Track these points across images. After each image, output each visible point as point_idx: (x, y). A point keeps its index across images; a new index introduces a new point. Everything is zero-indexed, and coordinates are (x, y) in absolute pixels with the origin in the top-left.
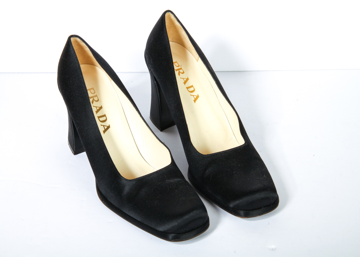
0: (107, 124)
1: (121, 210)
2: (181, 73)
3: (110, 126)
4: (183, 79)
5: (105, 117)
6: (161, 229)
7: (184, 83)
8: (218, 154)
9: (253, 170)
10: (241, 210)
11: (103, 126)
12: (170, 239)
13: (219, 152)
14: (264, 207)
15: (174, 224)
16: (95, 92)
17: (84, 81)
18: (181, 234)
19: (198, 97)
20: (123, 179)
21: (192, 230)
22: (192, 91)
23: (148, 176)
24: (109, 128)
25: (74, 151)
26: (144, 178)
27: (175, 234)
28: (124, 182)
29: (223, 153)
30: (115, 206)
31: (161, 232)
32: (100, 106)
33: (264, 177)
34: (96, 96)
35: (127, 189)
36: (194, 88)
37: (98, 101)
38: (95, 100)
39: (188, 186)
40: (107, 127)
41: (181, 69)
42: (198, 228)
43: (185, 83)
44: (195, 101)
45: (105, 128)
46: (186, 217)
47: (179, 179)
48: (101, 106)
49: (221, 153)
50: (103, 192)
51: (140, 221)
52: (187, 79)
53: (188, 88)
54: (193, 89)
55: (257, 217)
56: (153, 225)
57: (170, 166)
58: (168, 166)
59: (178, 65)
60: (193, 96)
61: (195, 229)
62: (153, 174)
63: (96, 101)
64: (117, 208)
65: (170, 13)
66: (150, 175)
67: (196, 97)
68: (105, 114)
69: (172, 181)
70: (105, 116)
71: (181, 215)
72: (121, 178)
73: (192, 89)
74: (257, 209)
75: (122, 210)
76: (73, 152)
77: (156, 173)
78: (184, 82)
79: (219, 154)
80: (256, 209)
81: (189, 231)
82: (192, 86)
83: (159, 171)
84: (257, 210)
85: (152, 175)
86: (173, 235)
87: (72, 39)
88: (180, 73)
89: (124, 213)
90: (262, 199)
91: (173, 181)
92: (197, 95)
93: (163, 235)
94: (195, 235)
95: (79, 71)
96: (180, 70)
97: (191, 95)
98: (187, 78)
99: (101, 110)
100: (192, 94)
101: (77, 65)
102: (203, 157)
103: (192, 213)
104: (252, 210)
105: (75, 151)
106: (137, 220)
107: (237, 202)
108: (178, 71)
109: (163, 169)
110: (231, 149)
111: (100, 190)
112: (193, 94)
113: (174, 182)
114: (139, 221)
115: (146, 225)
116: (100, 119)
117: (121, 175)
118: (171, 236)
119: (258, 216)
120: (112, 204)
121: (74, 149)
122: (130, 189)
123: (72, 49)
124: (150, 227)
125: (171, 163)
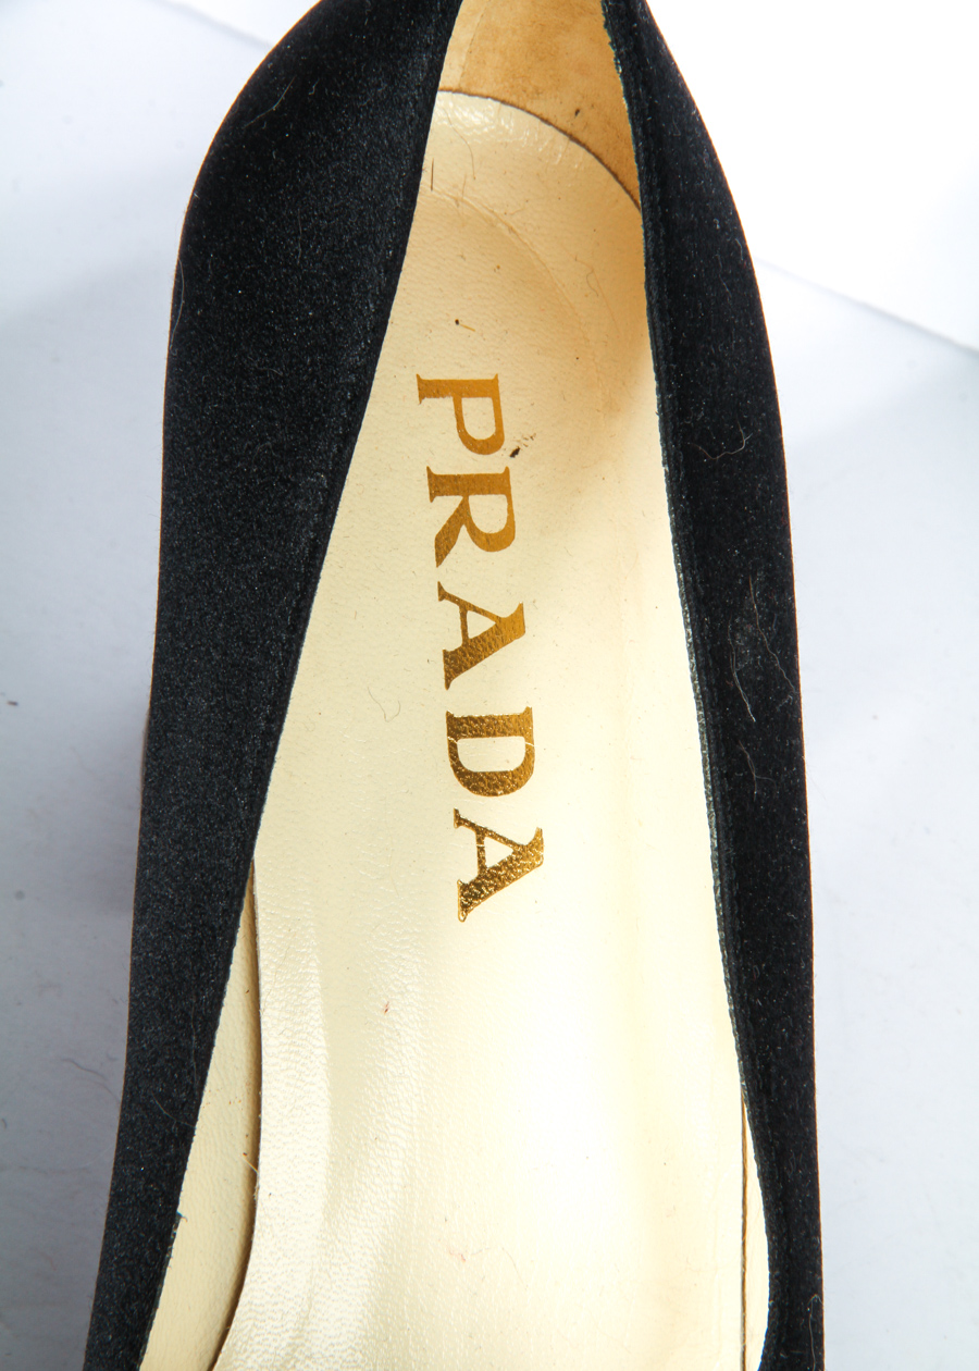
2: (475, 533)
4: (464, 606)
7: (450, 655)
19: (525, 856)
22: (489, 776)
36: (530, 755)
41: (497, 484)
43: (457, 663)
44: (472, 894)
52: (508, 629)
53: (458, 727)
54: (515, 763)
59: (481, 429)
60: (481, 833)
67: (505, 853)
78: (455, 643)
82: (518, 725)
88: (464, 531)
92: (524, 839)
96: (474, 500)
97: (460, 821)
98: (507, 612)
100: (481, 808)
108: (459, 499)
112: (485, 809)
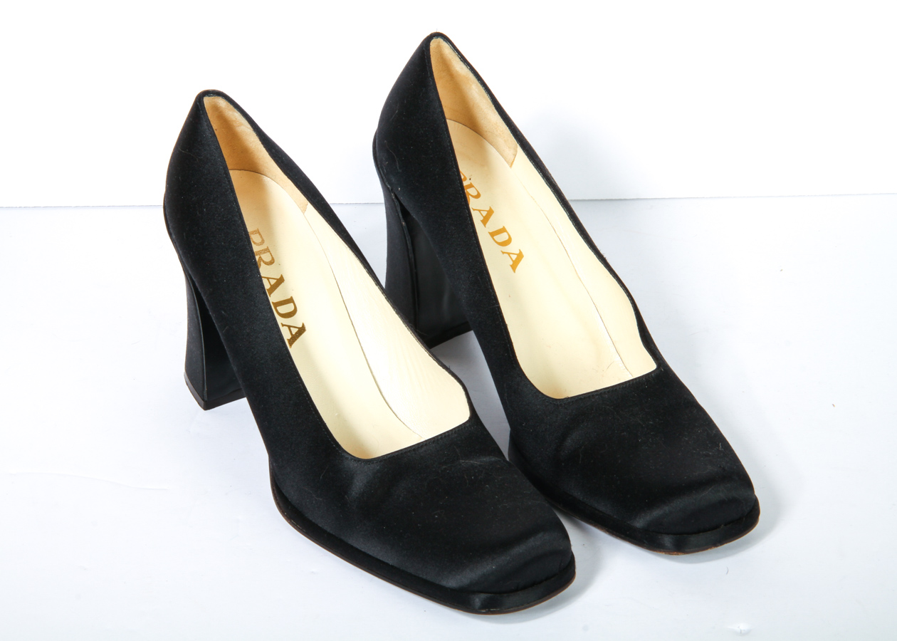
0: (297, 321)
1: (341, 541)
3: (307, 328)
4: (480, 211)
5: (292, 304)
6: (452, 582)
7: (482, 221)
8: (593, 395)
9: (686, 433)
10: (668, 534)
11: (287, 328)
12: (477, 607)
13: (596, 391)
14: (725, 525)
15: (487, 568)
16: (263, 242)
17: (239, 209)
18: (505, 595)
20: (347, 458)
21: (533, 584)
23: (414, 450)
24: (303, 332)
25: (203, 400)
26: (402, 454)
27: (489, 595)
28: (353, 465)
29: (605, 392)
30: (325, 532)
31: (452, 590)
32: (278, 277)
33: (718, 450)
34: (267, 250)
35: (359, 484)
37: (272, 262)
38: (263, 261)
39: (516, 476)
40: (297, 330)
42: (547, 579)
45: (294, 333)
46: (519, 550)
47: (493, 459)
48: (282, 276)
49: (601, 393)
50: (293, 496)
51: (396, 565)
54: (507, 238)
55: (709, 550)
56: (429, 574)
57: (468, 425)
58: (464, 424)
60: (509, 254)
61: (541, 582)
62: (426, 445)
63: (266, 263)
64: (332, 535)
65: (440, 40)
66: (418, 447)
67: (516, 256)
68: (292, 297)
69: (475, 462)
70: (291, 300)
71: (505, 545)
72: (343, 456)
73: (503, 237)
74: (709, 530)
75: (345, 539)
76: (202, 402)
77: (434, 441)
79: (597, 395)
80: (705, 531)
81: (525, 588)
83: (441, 438)
84: (709, 532)
85: (422, 446)
86: (483, 596)
87: (206, 100)
89: (352, 547)
90: (722, 502)
91: (479, 463)
92: (518, 252)
93: (458, 599)
94: (540, 599)
95: (225, 183)
98: (488, 209)
99: (280, 287)
101: (221, 167)
102: (555, 404)
103: (533, 538)
104: (695, 533)
105: (206, 399)
106: (387, 564)
107: (656, 513)
109: (450, 433)
110: (626, 382)
111: (283, 491)
112: (507, 249)
113: (480, 466)
114: (392, 566)
115: (410, 575)
116: (278, 308)
117: (342, 449)
118: (478, 600)
119: (711, 548)
120: (317, 525)
121: (205, 394)
122: (368, 483)
123: (207, 125)
124: (422, 579)
125: (470, 418)
